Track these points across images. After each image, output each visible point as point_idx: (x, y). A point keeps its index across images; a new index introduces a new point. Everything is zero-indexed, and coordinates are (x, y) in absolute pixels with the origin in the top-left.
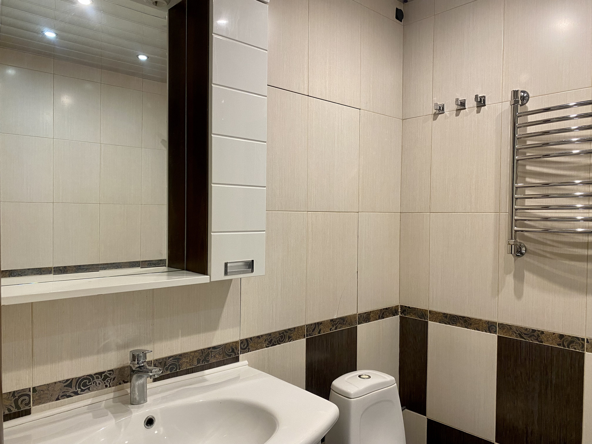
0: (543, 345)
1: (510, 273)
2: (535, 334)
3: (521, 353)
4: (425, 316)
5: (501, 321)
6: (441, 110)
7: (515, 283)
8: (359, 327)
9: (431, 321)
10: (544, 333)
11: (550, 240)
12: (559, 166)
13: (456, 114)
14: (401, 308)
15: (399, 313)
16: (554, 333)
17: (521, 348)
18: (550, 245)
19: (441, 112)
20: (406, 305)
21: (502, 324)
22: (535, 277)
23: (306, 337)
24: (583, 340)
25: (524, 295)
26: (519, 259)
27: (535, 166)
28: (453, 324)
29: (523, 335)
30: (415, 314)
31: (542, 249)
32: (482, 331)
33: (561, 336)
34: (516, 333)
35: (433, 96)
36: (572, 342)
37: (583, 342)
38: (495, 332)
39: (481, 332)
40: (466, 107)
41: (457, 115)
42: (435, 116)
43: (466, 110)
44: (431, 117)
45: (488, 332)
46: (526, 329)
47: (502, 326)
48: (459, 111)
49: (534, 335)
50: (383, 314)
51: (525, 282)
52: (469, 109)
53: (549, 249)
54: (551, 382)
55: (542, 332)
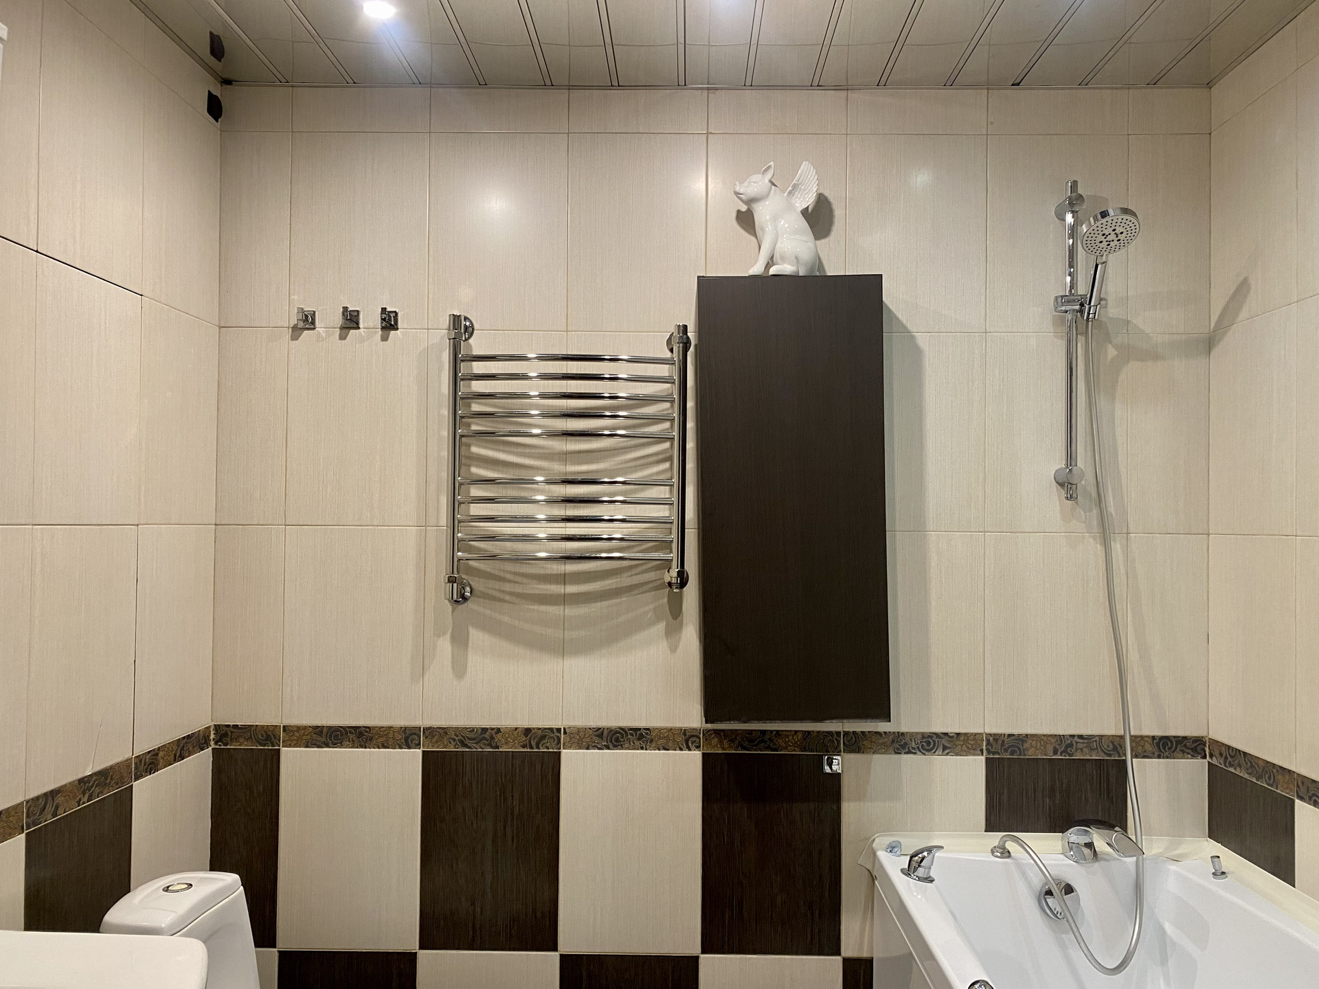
0: (500, 752)
1: (445, 633)
2: (487, 735)
3: (463, 774)
4: (273, 738)
5: (428, 723)
6: (308, 321)
7: (453, 650)
8: (136, 785)
9: (286, 747)
10: (501, 732)
11: (511, 573)
12: (523, 451)
13: (340, 335)
14: (216, 730)
15: (212, 743)
16: (516, 729)
17: (463, 766)
18: (509, 581)
19: (307, 326)
20: (229, 724)
21: (430, 728)
22: (487, 636)
23: (27, 830)
24: (559, 730)
25: (469, 670)
26: (460, 607)
27: (486, 448)
28: (334, 745)
29: (467, 742)
30: (251, 737)
31: (497, 588)
32: (392, 748)
33: (528, 731)
34: (454, 740)
35: (292, 291)
36: (543, 737)
37: (559, 734)
38: (418, 746)
39: (391, 750)
40: (361, 325)
41: (342, 337)
42: (296, 332)
43: (361, 330)
44: (287, 334)
45: (405, 748)
46: (472, 730)
47: (430, 732)
48: (347, 331)
49: (485, 739)
50: (182, 749)
51: (470, 649)
52: (365, 330)
53: (508, 587)
54: (512, 814)
55: (498, 730)
